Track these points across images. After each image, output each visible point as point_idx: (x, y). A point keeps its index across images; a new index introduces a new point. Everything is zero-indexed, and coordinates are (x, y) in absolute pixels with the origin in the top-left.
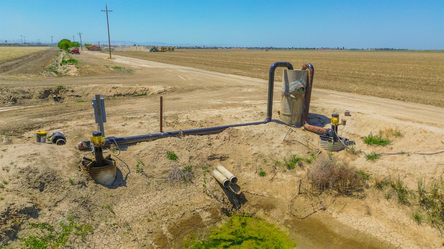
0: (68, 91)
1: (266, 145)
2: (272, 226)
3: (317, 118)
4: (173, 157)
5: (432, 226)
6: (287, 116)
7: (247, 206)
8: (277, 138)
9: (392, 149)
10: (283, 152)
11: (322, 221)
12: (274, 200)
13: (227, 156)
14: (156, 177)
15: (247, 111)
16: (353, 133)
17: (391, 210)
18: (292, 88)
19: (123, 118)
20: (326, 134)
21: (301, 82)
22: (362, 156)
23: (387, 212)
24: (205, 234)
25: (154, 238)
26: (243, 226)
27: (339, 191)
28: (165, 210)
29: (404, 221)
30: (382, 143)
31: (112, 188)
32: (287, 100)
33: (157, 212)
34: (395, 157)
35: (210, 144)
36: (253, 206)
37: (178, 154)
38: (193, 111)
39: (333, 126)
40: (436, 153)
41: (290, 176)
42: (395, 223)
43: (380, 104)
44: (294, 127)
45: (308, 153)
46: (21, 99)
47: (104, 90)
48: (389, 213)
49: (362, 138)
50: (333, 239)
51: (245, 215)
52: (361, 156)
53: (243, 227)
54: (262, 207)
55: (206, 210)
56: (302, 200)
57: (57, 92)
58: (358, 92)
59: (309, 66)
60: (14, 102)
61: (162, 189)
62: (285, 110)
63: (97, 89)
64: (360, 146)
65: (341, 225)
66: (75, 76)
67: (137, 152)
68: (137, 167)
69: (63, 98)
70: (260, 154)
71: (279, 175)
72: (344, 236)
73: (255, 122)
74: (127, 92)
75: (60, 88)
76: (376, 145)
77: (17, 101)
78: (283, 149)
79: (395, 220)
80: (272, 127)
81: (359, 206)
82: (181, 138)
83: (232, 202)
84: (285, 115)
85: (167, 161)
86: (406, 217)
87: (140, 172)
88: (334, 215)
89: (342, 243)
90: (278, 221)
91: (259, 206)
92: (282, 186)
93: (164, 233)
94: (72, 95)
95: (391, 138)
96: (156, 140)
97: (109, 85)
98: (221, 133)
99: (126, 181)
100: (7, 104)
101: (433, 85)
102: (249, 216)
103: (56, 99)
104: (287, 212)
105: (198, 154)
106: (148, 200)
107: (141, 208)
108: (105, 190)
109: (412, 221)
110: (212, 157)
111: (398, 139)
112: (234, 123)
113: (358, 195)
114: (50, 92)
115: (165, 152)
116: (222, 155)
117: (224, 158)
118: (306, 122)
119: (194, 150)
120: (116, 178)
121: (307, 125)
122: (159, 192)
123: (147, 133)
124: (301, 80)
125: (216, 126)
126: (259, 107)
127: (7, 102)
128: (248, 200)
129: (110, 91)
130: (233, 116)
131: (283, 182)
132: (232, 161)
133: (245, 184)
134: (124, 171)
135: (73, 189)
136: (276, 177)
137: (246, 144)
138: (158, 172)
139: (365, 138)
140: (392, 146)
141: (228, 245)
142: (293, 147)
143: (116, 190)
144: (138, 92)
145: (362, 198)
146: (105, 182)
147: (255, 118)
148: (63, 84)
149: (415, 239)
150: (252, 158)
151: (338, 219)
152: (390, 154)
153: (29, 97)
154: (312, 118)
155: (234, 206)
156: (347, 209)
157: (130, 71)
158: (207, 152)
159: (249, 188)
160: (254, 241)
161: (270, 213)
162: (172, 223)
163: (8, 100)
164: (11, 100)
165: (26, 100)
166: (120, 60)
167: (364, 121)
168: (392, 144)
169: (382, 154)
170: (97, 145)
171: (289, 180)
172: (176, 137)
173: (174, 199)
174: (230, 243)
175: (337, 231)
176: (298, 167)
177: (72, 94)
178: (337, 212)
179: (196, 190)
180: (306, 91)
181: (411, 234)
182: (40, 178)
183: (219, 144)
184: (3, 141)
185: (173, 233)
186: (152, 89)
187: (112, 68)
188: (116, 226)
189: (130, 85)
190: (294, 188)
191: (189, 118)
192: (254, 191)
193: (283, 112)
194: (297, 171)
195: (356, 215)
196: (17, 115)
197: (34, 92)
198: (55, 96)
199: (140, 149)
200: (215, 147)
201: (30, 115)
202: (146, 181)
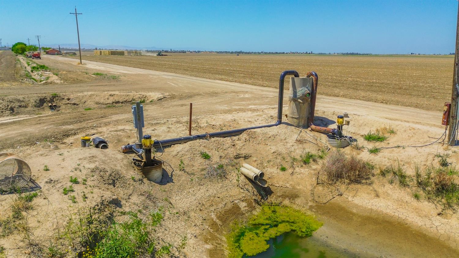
0: (63, 99)
1: (282, 144)
2: (298, 211)
3: (319, 120)
4: (206, 157)
5: (428, 202)
6: (295, 118)
7: (273, 196)
8: (289, 138)
9: (388, 144)
10: (297, 150)
11: (341, 204)
12: (297, 190)
13: (250, 155)
14: (196, 174)
15: (258, 115)
16: (354, 132)
17: (394, 192)
18: (299, 94)
19: (149, 123)
20: (332, 133)
21: (307, 88)
22: (366, 151)
23: (392, 194)
24: (245, 220)
25: (208, 224)
26: (274, 213)
27: (350, 180)
28: (211, 201)
29: (407, 200)
30: (379, 139)
31: (162, 185)
32: (295, 105)
33: (204, 203)
34: (393, 150)
35: (234, 145)
36: (279, 197)
37: (210, 154)
38: (209, 116)
39: (339, 126)
40: (426, 146)
41: (307, 170)
42: (400, 202)
43: (367, 106)
44: (302, 128)
45: (319, 150)
46: (18, 108)
47: (102, 98)
48: (394, 194)
49: (362, 136)
50: (352, 217)
51: (273, 204)
52: (364, 151)
53: (274, 214)
54: (287, 196)
55: (243, 200)
56: (321, 189)
57: (52, 101)
58: (344, 96)
59: (313, 74)
60: (11, 111)
61: (204, 184)
62: (293, 113)
63: (94, 97)
64: (361, 142)
65: (357, 206)
66: (61, 83)
67: (175, 153)
68: (179, 166)
69: (59, 107)
70: (278, 152)
71: (297, 169)
72: (361, 214)
73: (267, 124)
74: (125, 99)
75: (55, 96)
76: (375, 141)
77: (14, 110)
78: (297, 147)
79: (399, 199)
80: (283, 129)
81: (369, 191)
82: (209, 140)
83: (260, 195)
84: (292, 118)
85: (202, 160)
86: (408, 197)
87: (182, 171)
88: (350, 199)
89: (360, 219)
90: (303, 207)
91: (284, 196)
92: (302, 179)
93: (214, 220)
94: (68, 104)
95: (387, 135)
96: (187, 142)
97: (106, 92)
98: (241, 135)
99: (172, 178)
101: (406, 89)
102: (276, 205)
103: (52, 108)
104: (310, 199)
105: (226, 153)
106: (194, 194)
107: (191, 200)
108: (158, 186)
109: (413, 199)
110: (238, 156)
111: (392, 135)
112: (249, 126)
113: (367, 183)
114: (45, 100)
115: (199, 152)
116: (245, 155)
117: (247, 157)
118: (312, 124)
119: (222, 150)
120: (163, 176)
121: (313, 126)
122: (202, 187)
123: (178, 137)
124: (307, 86)
125: (235, 129)
126: (266, 111)
127: (5, 112)
128: (274, 192)
129: (108, 99)
130: (246, 120)
131: (302, 175)
132: (255, 159)
133: (270, 178)
134: (168, 169)
135: (136, 184)
136: (295, 171)
137: (264, 144)
138: (197, 170)
139: (365, 136)
140: (388, 142)
141: (267, 228)
142: (305, 145)
143: (166, 186)
144: (137, 100)
145: (370, 184)
146: (155, 180)
147: (267, 121)
148: (56, 91)
149: (417, 213)
150: (272, 156)
151: (353, 202)
152: (388, 148)
153: (25, 106)
154: (315, 120)
155: (262, 198)
156: (359, 194)
157: (115, 78)
158: (232, 152)
159: (274, 182)
160: (287, 224)
161: (295, 201)
162: (218, 212)
163: (6, 110)
164: (9, 109)
165: (23, 108)
166: (93, 66)
167: (361, 122)
168: (388, 140)
169: (382, 149)
170: (148, 147)
171: (307, 173)
172: (203, 139)
173: (215, 192)
174: (268, 226)
175: (354, 211)
176: (312, 162)
177: (68, 102)
178: (352, 197)
179: (231, 184)
180: (312, 96)
181: (413, 209)
182: (110, 176)
183: (242, 145)
184: (51, 146)
185: (221, 220)
186: (150, 96)
187: (92, 75)
188: (178, 215)
189: (127, 92)
190: (312, 179)
191: (208, 122)
192: (278, 183)
193: (291, 116)
194: (312, 166)
195: (368, 198)
196: (40, 123)
197: (29, 101)
198: (50, 104)
199: (177, 150)
200: (238, 148)
201: (53, 123)
202: (189, 178)
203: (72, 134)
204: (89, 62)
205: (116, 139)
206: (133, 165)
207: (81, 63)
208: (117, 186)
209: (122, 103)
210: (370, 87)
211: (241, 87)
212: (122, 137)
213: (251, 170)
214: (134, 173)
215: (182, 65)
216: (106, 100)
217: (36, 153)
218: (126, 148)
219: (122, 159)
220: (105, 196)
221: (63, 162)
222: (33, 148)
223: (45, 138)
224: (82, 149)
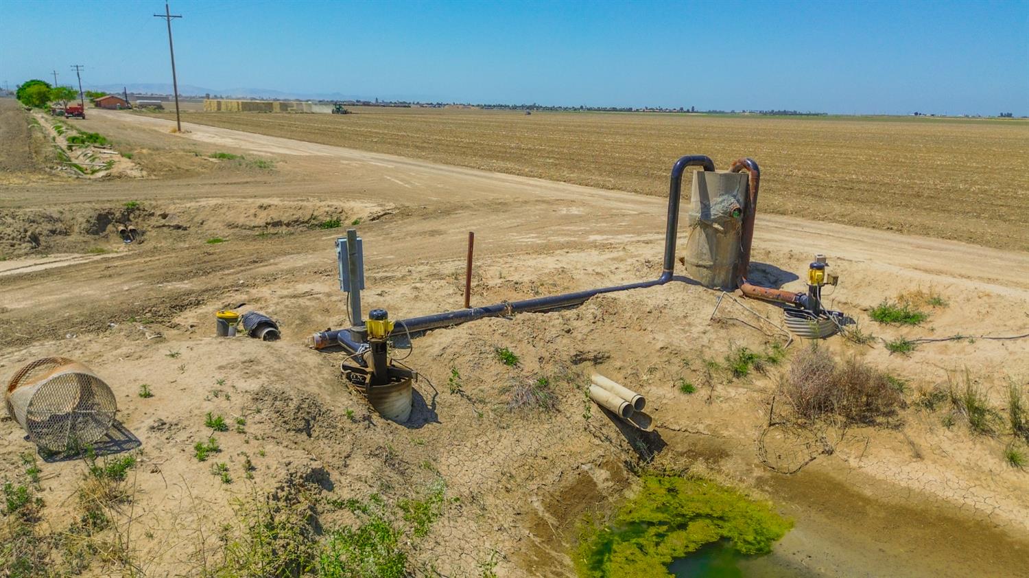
0: (152, 215)
1: (679, 329)
3: (758, 270)
4: (510, 360)
6: (705, 267)
7: (667, 454)
8: (695, 315)
9: (933, 330)
10: (716, 343)
11: (832, 474)
12: (723, 439)
13: (607, 355)
14: (489, 402)
15: (613, 259)
16: (843, 300)
17: (959, 448)
18: (716, 211)
20: (796, 304)
21: (735, 197)
22: (880, 346)
23: (953, 452)
24: (609, 513)
25: (528, 525)
26: (672, 495)
27: (847, 416)
28: (527, 467)
29: (990, 466)
30: (909, 319)
31: (413, 428)
32: (704, 235)
33: (514, 472)
34: (946, 346)
35: (568, 331)
36: (682, 454)
37: (517, 353)
38: (501, 260)
39: (813, 287)
40: (1023, 337)
41: (741, 390)
43: (859, 238)
44: (719, 290)
45: (766, 343)
46: (48, 236)
47: (241, 213)
48: (957, 453)
49: (865, 310)
50: (864, 507)
51: (667, 473)
52: (876, 346)
53: (674, 497)
54: (701, 455)
55: (600, 465)
56: (779, 437)
57: (125, 219)
58: (796, 213)
59: (749, 165)
60: (34, 244)
61: (508, 426)
62: (699, 255)
63: (222, 211)
64: (866, 325)
65: (873, 482)
66: (143, 177)
67: (436, 350)
68: (450, 382)
69: (143, 233)
70: (673, 348)
71: (720, 389)
72: (885, 500)
73: (640, 281)
74: (294, 217)
75: (132, 209)
76: (898, 324)
77: (39, 240)
78: (714, 336)
79: (972, 465)
80: (678, 292)
81: (897, 444)
82: (512, 319)
83: (636, 449)
84: (698, 266)
85: (500, 368)
86: (992, 459)
87: (457, 393)
88: (853, 462)
89: (884, 513)
90: (741, 480)
91: (693, 454)
92: (733, 412)
93: (541, 514)
94: (164, 226)
95: (925, 310)
96: (460, 324)
97: (250, 200)
98: (583, 307)
99: (436, 411)
100: (20, 249)
101: (932, 197)
102: (675, 475)
103: (126, 235)
104: (756, 461)
105: (551, 351)
106: (489, 449)
107: (483, 466)
108: (403, 431)
109: (1004, 464)
110: (579, 358)
111: (938, 310)
112: (600, 286)
113: (888, 422)
114: (110, 217)
115: (492, 349)
116: (596, 353)
117: (600, 359)
118: (744, 280)
119: (542, 344)
120: (412, 406)
121: (748, 287)
122: (504, 433)
123: (440, 312)
124: (735, 193)
125: (566, 293)
126: (631, 248)
127: (20, 245)
128: (668, 443)
129: (255, 215)
130: (590, 270)
131: (732, 404)
132: (618, 364)
133: (657, 410)
134: (424, 391)
135: (357, 430)
136: (715, 393)
137: (637, 328)
138: (491, 391)
139: (872, 311)
140: (930, 325)
141: (662, 533)
142: (733, 331)
143: (422, 430)
144: (320, 217)
145: (896, 427)
146: (397, 416)
147: (638, 273)
148: (135, 197)
149: (1018, 498)
150: (659, 356)
151: (863, 470)
152: (933, 341)
153: (65, 231)
154: (749, 272)
155: (641, 457)
156: (873, 450)
157: (262, 166)
158: (566, 348)
159: (667, 419)
160: (708, 521)
161: (719, 466)
162: (547, 495)
163: (20, 240)
164: (27, 239)
165: (59, 237)
166: (206, 136)
167: (858, 277)
168: (930, 321)
169: (919, 342)
170: (380, 339)
171: (743, 398)
172: (498, 317)
173: (536, 445)
174: (665, 528)
175: (868, 492)
176: (754, 372)
177: (163, 221)
178: (856, 458)
179: (569, 426)
180: (744, 216)
181: (1008, 488)
182: (299, 411)
183: (586, 330)
184: (147, 334)
185: (554, 514)
186: (352, 209)
187: (210, 157)
188: (458, 503)
189: (298, 200)
190: (756, 413)
191: (503, 275)
192: (677, 423)
193: (695, 261)
194: (754, 381)
195: (896, 460)
196: (110, 276)
197: (73, 219)
198: (121, 228)
199: (440, 343)
200: (580, 337)
201: (141, 274)
202: (472, 411)
203: (191, 304)
204: (198, 127)
205: (297, 316)
206: (345, 380)
207: (179, 129)
208: (315, 435)
209: (288, 225)
210: (848, 191)
211: (557, 190)
212: (310, 311)
213: (617, 394)
214: (351, 402)
215: (408, 136)
216: (252, 218)
217: (115, 353)
218: (323, 337)
219: (319, 368)
220: (295, 463)
221: (182, 376)
222: (103, 338)
223: (130, 314)
224: (221, 342)
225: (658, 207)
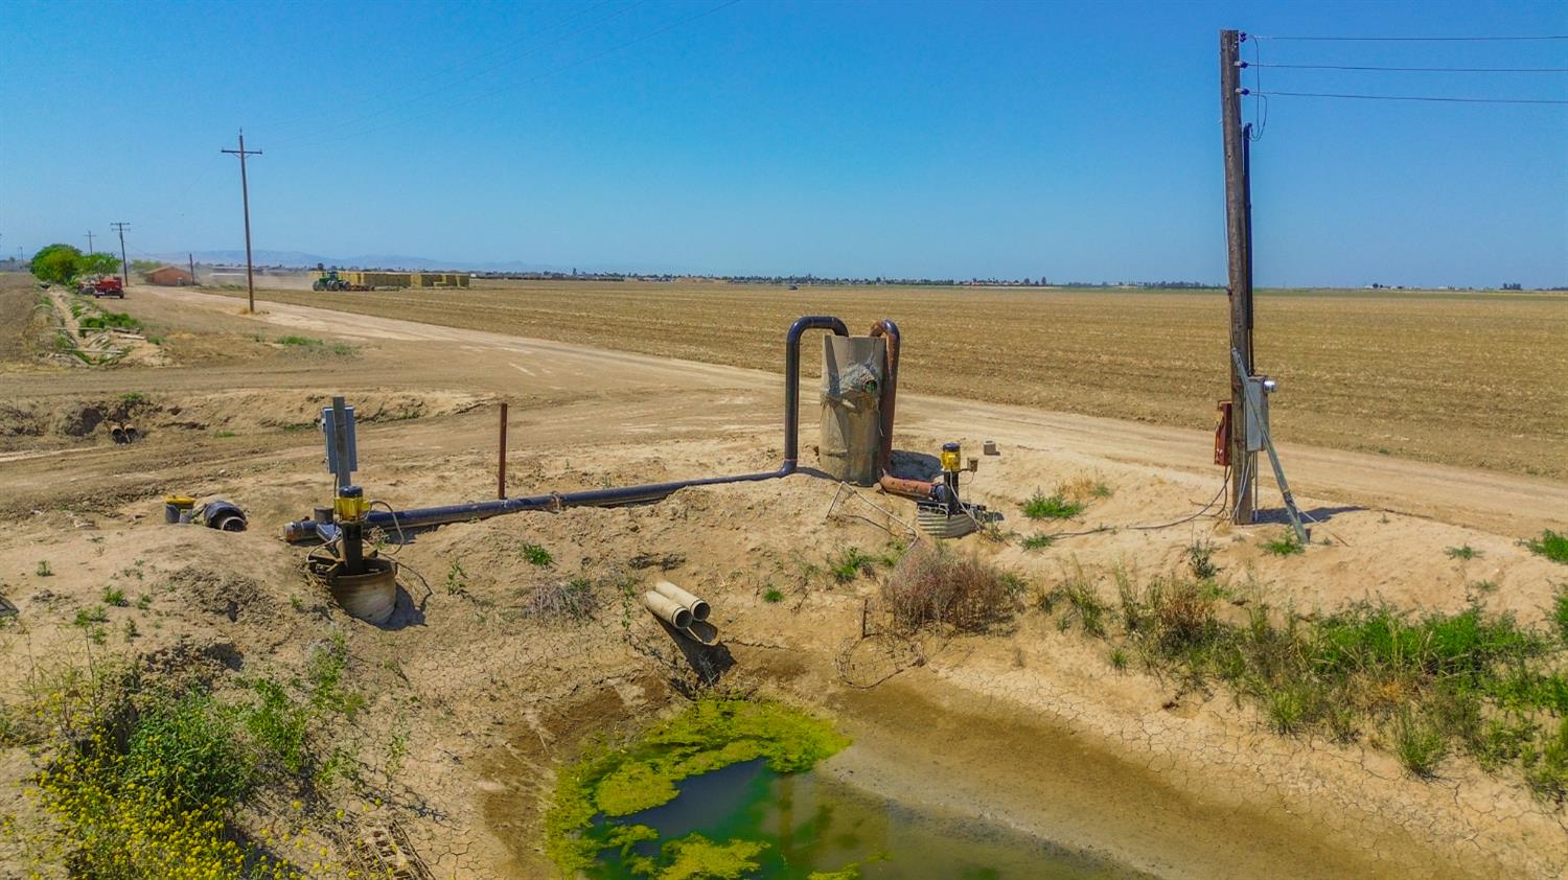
0: (160, 409)
1: (784, 528)
2: (797, 711)
3: (914, 462)
4: (538, 557)
5: (1146, 674)
6: (838, 456)
7: (734, 674)
8: (809, 513)
9: (1083, 523)
10: (825, 544)
11: (914, 687)
12: (803, 654)
13: (681, 558)
14: (499, 605)
15: (732, 449)
17: (1067, 653)
18: (845, 384)
19: (387, 468)
20: (931, 496)
21: (868, 367)
22: (1015, 542)
23: (1059, 657)
24: (631, 733)
25: (510, 735)
27: (958, 625)
28: (530, 678)
29: (1093, 670)
30: (1063, 512)
31: (388, 629)
32: (834, 416)
33: (509, 681)
34: (1086, 540)
35: (635, 529)
36: (751, 673)
37: (550, 550)
38: (580, 450)
39: (947, 475)
40: (1173, 525)
41: (841, 598)
42: (1075, 678)
44: (856, 485)
45: (889, 544)
46: (11, 436)
47: (281, 407)
48: (1063, 658)
49: (1019, 505)
50: (936, 719)
51: (730, 696)
52: (1013, 543)
53: (726, 720)
54: (774, 672)
55: (632, 681)
56: (871, 650)
57: (121, 415)
59: (887, 328)
61: (518, 633)
62: (831, 441)
63: (256, 404)
64: (1012, 522)
65: (955, 691)
66: (163, 365)
67: (444, 546)
68: (450, 581)
69: (145, 434)
70: (767, 549)
71: (815, 597)
72: (961, 711)
73: (752, 473)
75: (133, 402)
76: (1049, 519)
78: (825, 536)
79: (1074, 669)
80: (797, 486)
81: (1002, 653)
82: (557, 513)
83: (697, 668)
84: (831, 455)
85: (526, 567)
86: (1097, 662)
87: (458, 593)
88: (942, 673)
89: (955, 725)
90: (811, 699)
91: (764, 673)
92: (823, 622)
93: (532, 727)
94: (174, 424)
95: (1084, 501)
96: (487, 517)
97: (296, 391)
98: (664, 502)
99: (424, 613)
102: (740, 698)
103: (120, 437)
104: (834, 677)
105: (605, 552)
106: (484, 655)
107: (469, 673)
108: (373, 632)
109: (1108, 668)
110: (643, 561)
111: (1099, 502)
112: (697, 477)
113: (1000, 630)
114: (101, 413)
115: (519, 545)
116: (666, 556)
117: (671, 563)
118: (884, 471)
119: (593, 543)
120: (396, 606)
121: (887, 479)
122: (510, 639)
123: (464, 502)
124: (868, 361)
125: (650, 484)
128: (738, 661)
129: (301, 409)
130: (693, 460)
131: (824, 613)
132: (694, 568)
133: (728, 621)
134: (416, 591)
135: (302, 620)
136: (808, 601)
137: (729, 526)
138: (504, 594)
139: (1026, 505)
140: (1083, 517)
141: (690, 753)
142: (851, 531)
143: (400, 633)
144: (392, 412)
145: (1008, 634)
146: (370, 616)
147: (754, 464)
148: (141, 388)
149: (1109, 703)
150: (747, 559)
151: (949, 680)
152: (1076, 534)
153: (35, 430)
154: (903, 464)
155: (702, 678)
156: (973, 661)
157: (343, 351)
158: (625, 548)
159: (740, 632)
160: (753, 742)
161: (791, 684)
162: (550, 708)
165: (27, 437)
167: (1028, 466)
168: (1085, 514)
169: (1060, 536)
170: (349, 523)
171: (840, 607)
172: (541, 510)
173: (550, 654)
174: (696, 748)
175: (945, 704)
176: (862, 577)
177: (173, 418)
178: (949, 668)
179: (604, 635)
180: (882, 391)
181: (1103, 693)
182: (225, 592)
183: (661, 528)
184: (75, 522)
185: (554, 729)
186: (435, 401)
187: (275, 343)
188: (416, 704)
189: (364, 391)
190: (851, 624)
191: (571, 465)
192: (752, 636)
193: (826, 448)
194: (858, 587)
195: (993, 669)
196: (61, 469)
197: (48, 415)
198: (115, 427)
199: (450, 539)
200: (648, 536)
201: (101, 466)
202: (475, 613)
203: (147, 494)
204: (284, 307)
205: (274, 505)
206: (307, 570)
207: (252, 309)
208: (241, 619)
212: (294, 499)
213: (672, 597)
214: (303, 592)
215: (588, 316)
216: (296, 413)
217: (27, 537)
218: (296, 528)
219: (276, 556)
220: (195, 636)
221: (97, 558)
222: (23, 526)
223: (66, 503)
224: (161, 528)
225: (774, 382)
